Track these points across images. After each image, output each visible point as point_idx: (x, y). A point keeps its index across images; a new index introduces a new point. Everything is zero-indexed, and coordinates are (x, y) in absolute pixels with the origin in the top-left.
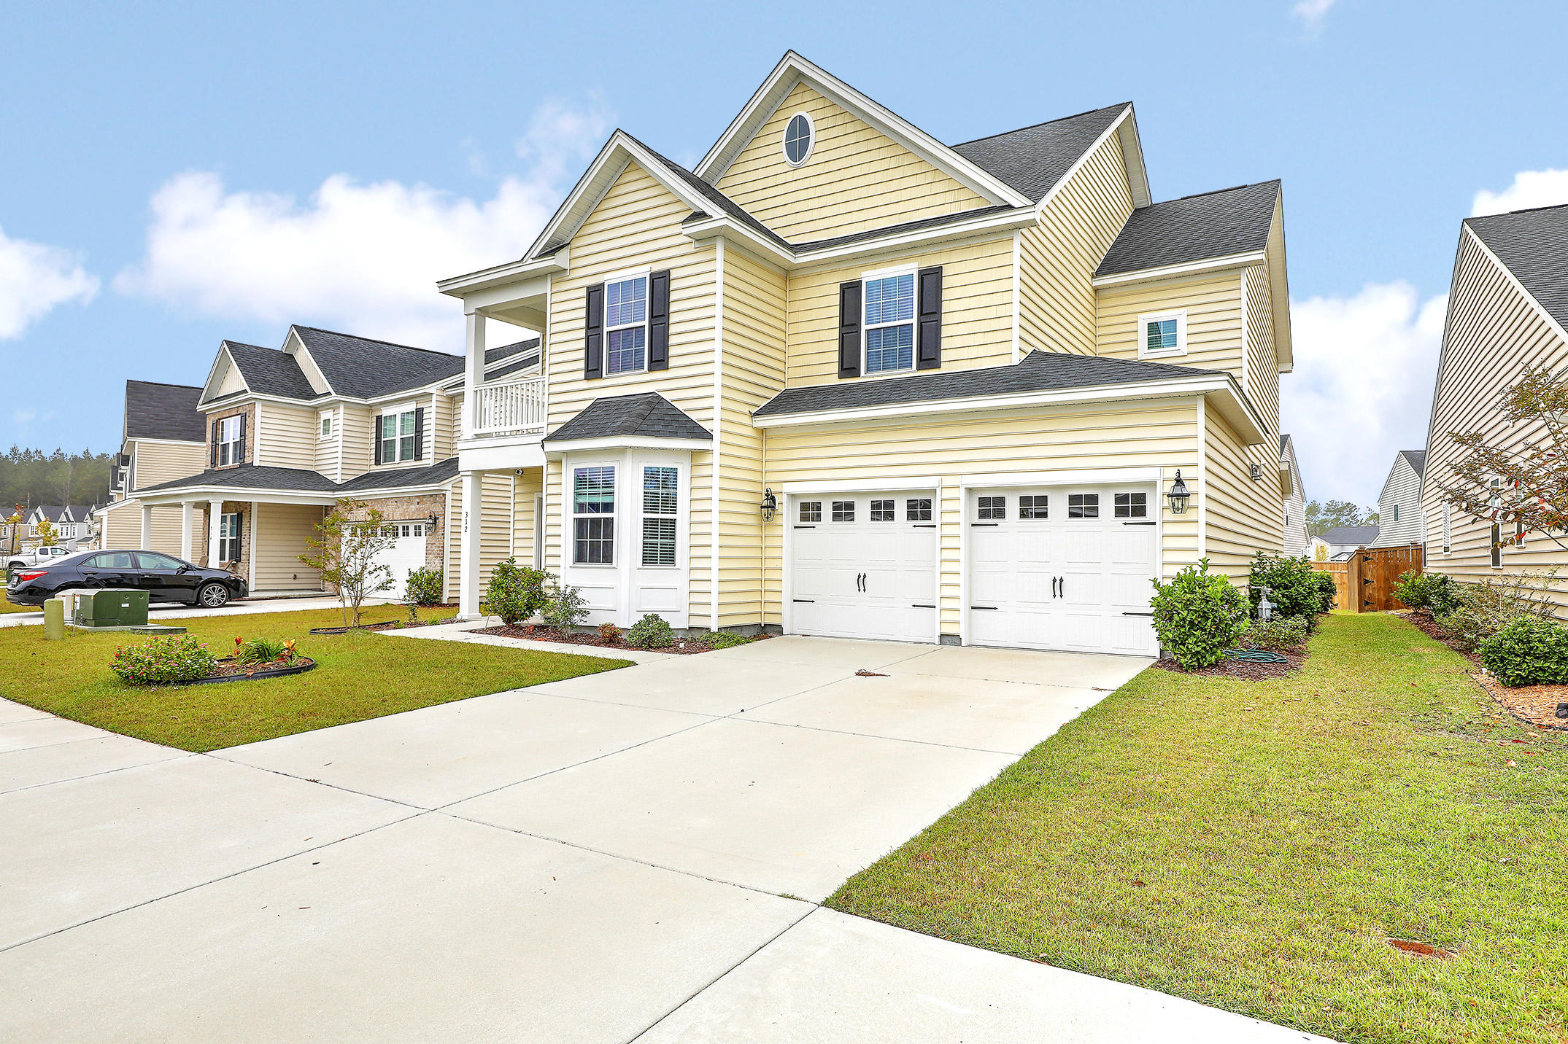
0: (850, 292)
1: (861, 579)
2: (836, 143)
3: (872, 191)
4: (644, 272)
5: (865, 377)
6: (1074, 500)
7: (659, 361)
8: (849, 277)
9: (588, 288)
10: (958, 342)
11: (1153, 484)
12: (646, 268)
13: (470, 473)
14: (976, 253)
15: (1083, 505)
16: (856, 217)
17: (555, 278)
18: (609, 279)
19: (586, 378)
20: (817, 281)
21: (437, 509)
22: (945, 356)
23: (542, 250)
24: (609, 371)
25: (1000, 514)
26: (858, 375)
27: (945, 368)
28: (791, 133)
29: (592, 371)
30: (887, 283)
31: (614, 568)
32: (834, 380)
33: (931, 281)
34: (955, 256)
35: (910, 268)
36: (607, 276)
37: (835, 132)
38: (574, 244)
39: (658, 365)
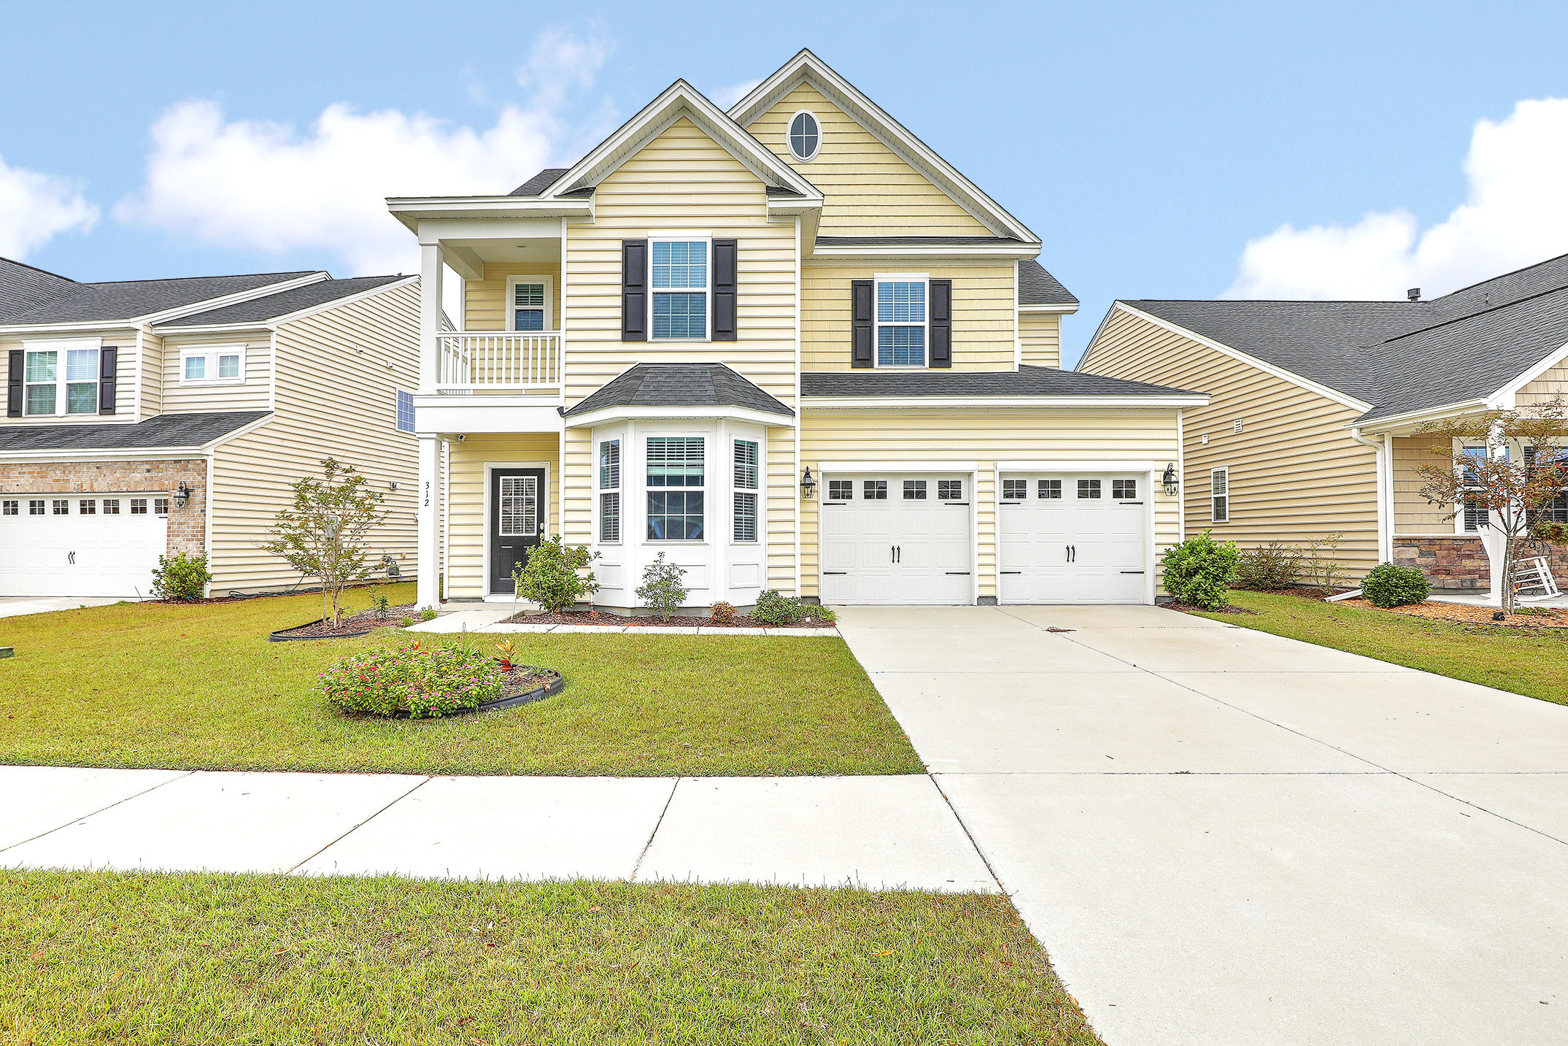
0: (862, 291)
1: (896, 551)
2: (844, 149)
3: (882, 200)
4: (706, 236)
5: (878, 369)
6: (1082, 484)
7: (725, 329)
8: (862, 275)
9: (624, 241)
10: (965, 347)
11: (1144, 474)
12: (708, 232)
13: (435, 436)
14: (982, 273)
15: (1089, 488)
16: (866, 221)
17: (574, 223)
18: (653, 237)
19: (624, 340)
20: (825, 274)
21: (190, 479)
22: (955, 358)
23: (567, 190)
24: (655, 336)
25: (1022, 495)
26: (872, 367)
27: (955, 369)
28: (796, 127)
29: (633, 330)
30: (901, 287)
31: (707, 544)
32: (848, 369)
33: (942, 290)
34: (962, 273)
35: (923, 277)
36: (651, 233)
37: (843, 138)
38: (598, 190)
39: (724, 336)
